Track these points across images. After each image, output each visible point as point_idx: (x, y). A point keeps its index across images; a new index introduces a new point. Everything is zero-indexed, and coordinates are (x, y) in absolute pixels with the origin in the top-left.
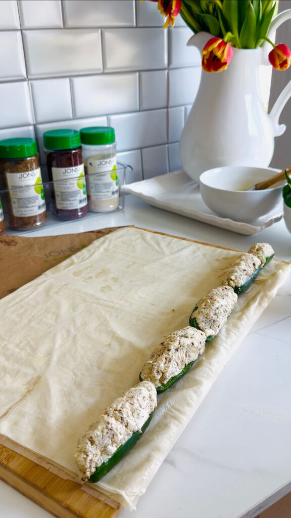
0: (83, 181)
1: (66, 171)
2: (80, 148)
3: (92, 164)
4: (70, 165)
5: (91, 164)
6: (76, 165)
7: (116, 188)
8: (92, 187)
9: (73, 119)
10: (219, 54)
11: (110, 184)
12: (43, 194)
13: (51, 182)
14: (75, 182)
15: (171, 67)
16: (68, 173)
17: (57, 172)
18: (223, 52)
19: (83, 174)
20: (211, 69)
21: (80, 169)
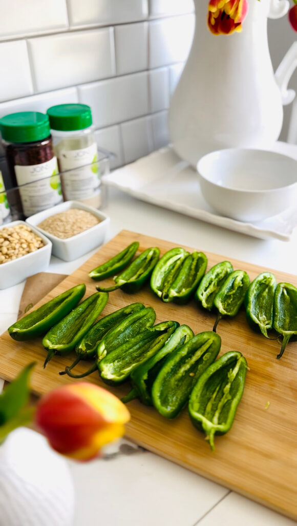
0: (57, 180)
1: (35, 170)
2: (50, 137)
3: (67, 156)
4: (39, 161)
5: (64, 156)
6: (46, 160)
7: (96, 183)
8: (67, 185)
9: (34, 95)
10: (231, 12)
11: (90, 180)
12: (6, 201)
13: (16, 188)
14: (48, 182)
15: (152, 17)
16: (37, 172)
17: (23, 173)
18: (237, 9)
19: (57, 172)
20: (219, 31)
21: (52, 164)
